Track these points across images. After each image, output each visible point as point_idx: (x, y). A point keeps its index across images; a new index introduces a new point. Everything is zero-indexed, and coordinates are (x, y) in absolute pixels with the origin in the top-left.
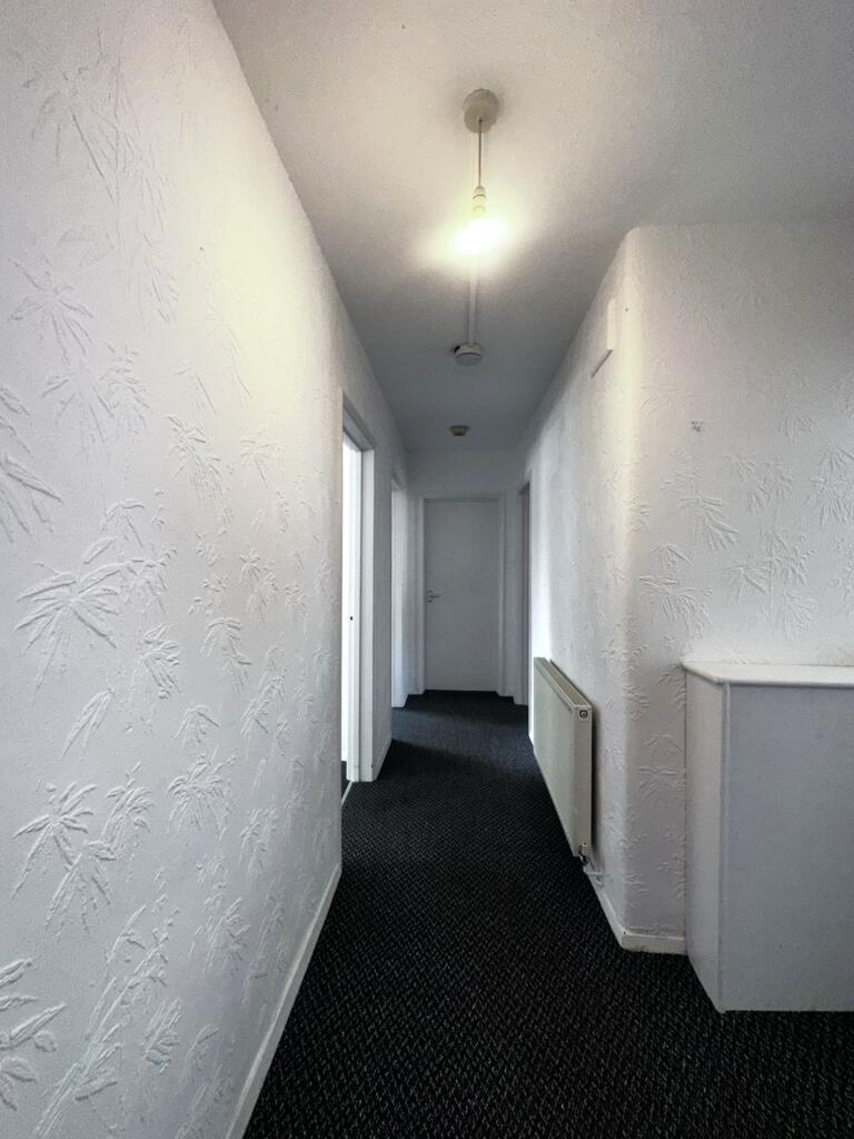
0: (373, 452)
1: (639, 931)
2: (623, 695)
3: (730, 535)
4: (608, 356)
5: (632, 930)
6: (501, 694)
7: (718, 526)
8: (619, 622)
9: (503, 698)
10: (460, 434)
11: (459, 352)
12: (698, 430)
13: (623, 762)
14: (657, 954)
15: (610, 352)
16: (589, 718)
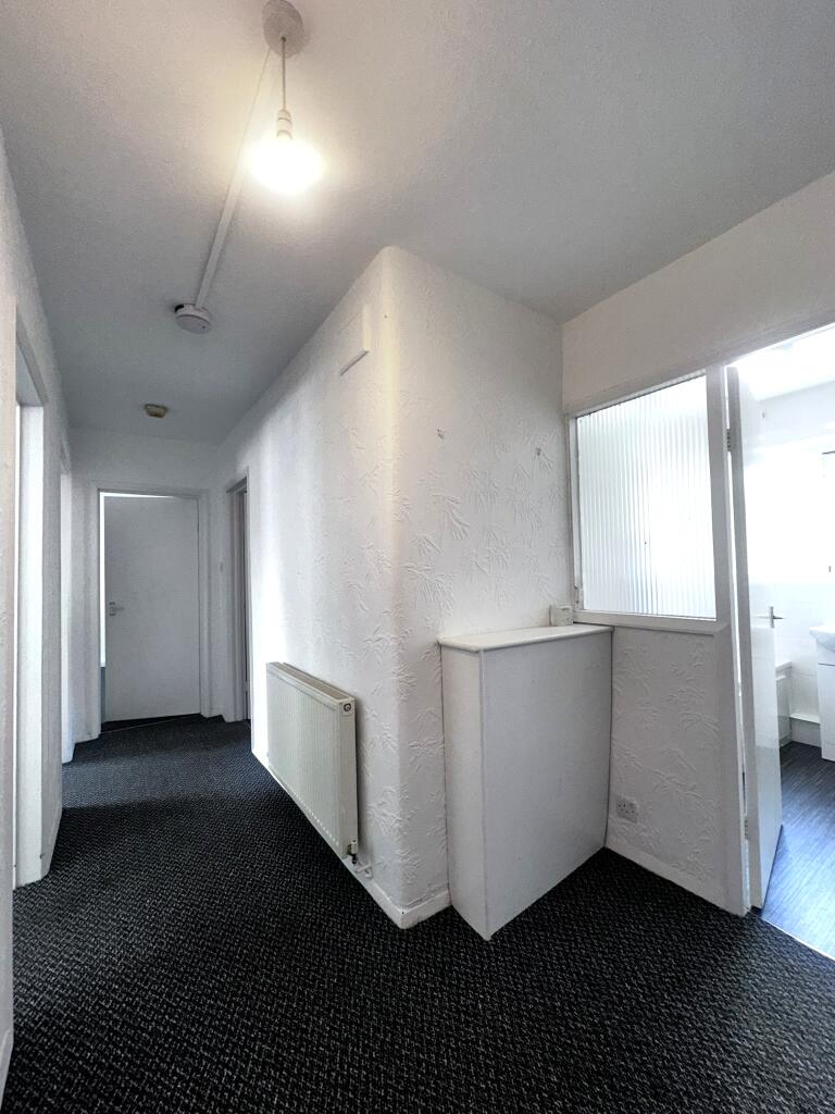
0: (41, 409)
1: (414, 904)
2: (394, 678)
3: (466, 528)
4: (363, 356)
5: (410, 906)
6: (206, 714)
7: (457, 520)
8: (387, 609)
9: (209, 719)
10: (157, 415)
11: (181, 312)
12: (441, 436)
13: (395, 744)
14: (430, 918)
15: (366, 352)
16: (352, 711)
